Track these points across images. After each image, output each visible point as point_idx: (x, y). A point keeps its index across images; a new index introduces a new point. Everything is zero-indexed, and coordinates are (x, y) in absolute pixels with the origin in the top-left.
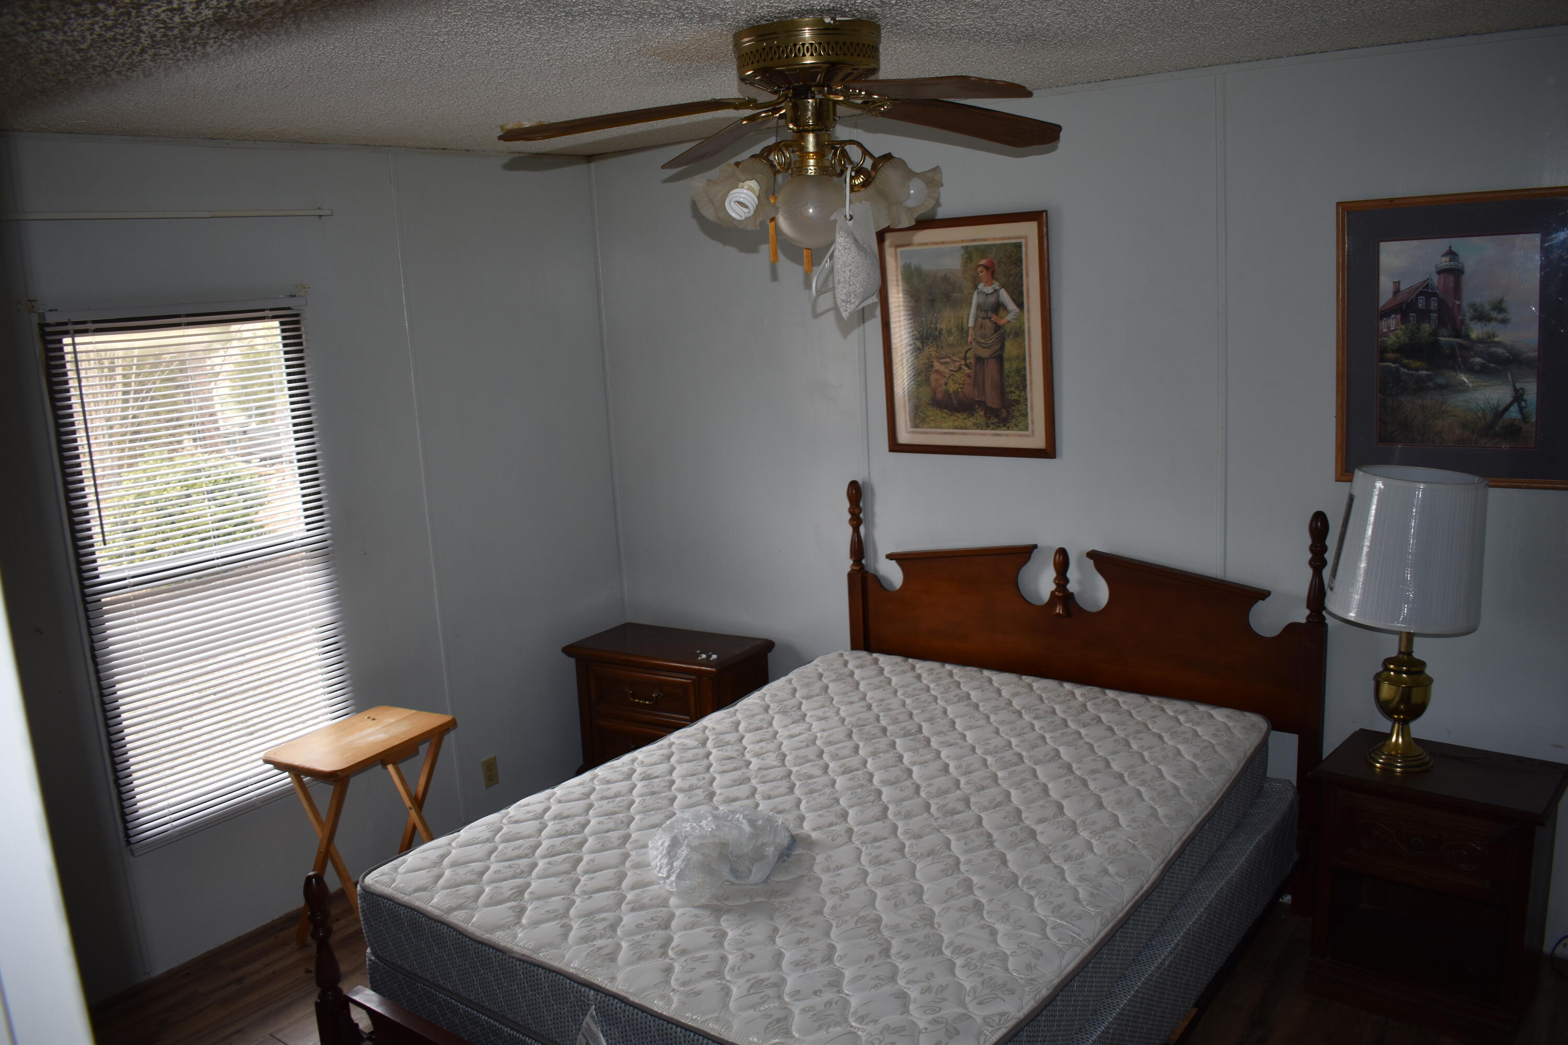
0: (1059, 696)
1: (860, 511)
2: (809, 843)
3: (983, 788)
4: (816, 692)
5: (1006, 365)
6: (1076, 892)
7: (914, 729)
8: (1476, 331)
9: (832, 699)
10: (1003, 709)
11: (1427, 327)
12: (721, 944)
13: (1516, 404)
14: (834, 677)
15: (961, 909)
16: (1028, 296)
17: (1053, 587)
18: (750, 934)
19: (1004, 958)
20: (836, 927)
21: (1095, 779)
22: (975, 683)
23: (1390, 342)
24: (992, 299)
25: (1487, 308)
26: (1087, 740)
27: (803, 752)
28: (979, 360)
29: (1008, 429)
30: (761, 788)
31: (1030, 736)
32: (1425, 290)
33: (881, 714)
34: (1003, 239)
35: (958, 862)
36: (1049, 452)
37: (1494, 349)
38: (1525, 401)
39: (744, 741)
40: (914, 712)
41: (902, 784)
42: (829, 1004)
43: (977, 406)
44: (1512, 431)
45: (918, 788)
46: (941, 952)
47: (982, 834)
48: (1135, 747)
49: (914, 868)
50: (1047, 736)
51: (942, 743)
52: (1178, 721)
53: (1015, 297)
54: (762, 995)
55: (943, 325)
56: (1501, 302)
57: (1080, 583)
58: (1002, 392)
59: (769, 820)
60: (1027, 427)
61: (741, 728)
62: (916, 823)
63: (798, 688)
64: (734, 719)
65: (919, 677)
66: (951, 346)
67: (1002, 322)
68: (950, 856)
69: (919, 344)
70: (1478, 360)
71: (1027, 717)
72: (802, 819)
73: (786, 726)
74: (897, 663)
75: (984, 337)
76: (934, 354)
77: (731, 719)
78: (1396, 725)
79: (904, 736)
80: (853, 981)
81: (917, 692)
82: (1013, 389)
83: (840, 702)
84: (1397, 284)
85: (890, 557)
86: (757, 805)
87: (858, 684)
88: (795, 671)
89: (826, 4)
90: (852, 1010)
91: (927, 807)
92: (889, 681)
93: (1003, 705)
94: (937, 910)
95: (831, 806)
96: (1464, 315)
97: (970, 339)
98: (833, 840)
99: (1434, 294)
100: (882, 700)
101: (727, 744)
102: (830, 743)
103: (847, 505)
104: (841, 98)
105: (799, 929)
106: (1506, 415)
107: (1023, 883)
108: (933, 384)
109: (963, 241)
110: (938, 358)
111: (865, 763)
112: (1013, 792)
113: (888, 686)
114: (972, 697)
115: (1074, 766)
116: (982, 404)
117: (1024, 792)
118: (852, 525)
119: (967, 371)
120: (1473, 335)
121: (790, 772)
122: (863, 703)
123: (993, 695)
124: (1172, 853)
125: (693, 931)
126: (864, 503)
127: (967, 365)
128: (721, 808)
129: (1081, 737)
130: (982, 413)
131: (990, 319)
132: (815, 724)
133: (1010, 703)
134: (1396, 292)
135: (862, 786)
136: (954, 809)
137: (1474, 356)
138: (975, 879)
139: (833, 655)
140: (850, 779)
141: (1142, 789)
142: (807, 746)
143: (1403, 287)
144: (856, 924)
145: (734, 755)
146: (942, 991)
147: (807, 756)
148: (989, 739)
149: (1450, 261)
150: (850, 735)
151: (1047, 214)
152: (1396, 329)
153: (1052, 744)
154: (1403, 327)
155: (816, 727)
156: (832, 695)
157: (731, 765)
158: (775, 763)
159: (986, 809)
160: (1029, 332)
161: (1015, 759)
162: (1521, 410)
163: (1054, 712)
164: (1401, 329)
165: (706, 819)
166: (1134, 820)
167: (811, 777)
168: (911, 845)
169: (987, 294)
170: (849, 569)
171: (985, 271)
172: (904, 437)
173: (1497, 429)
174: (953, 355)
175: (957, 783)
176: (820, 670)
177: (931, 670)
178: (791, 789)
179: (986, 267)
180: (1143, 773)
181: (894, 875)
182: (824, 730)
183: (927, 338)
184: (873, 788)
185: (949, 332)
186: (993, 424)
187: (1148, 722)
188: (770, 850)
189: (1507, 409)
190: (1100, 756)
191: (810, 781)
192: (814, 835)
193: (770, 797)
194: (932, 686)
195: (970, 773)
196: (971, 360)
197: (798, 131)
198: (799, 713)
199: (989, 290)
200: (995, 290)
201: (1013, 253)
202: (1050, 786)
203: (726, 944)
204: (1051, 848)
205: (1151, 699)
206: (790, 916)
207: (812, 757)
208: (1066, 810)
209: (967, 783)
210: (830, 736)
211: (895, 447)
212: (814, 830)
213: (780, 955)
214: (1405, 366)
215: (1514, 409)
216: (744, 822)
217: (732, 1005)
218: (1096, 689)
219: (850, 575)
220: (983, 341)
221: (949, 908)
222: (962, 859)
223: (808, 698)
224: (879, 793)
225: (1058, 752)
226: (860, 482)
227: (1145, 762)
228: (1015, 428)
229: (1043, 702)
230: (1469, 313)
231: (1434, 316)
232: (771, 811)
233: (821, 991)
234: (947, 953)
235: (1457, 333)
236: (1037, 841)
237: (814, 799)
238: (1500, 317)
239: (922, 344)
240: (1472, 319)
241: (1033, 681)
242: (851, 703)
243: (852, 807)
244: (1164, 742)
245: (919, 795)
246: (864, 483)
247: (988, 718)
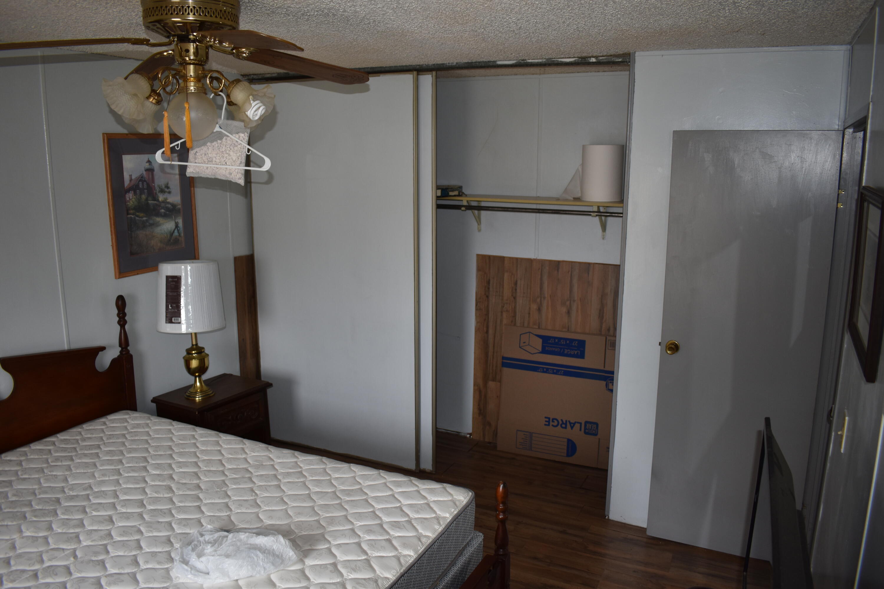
8: (161, 198)
11: (144, 197)
13: (176, 229)
23: (131, 205)
25: (163, 187)
32: (141, 179)
37: (167, 205)
38: (179, 227)
44: (176, 241)
56: (168, 184)
70: (163, 211)
78: (197, 379)
84: (131, 176)
96: (156, 190)
99: (145, 181)
106: (174, 234)
120: (160, 199)
134: (131, 180)
137: (161, 209)
143: (133, 177)
149: (149, 165)
152: (132, 198)
154: (135, 197)
162: (178, 230)
164: (134, 198)
173: (171, 241)
189: (174, 231)
214: (137, 216)
215: (176, 231)
230: (158, 189)
231: (146, 191)
235: (155, 199)
238: (168, 190)
240: (159, 192)
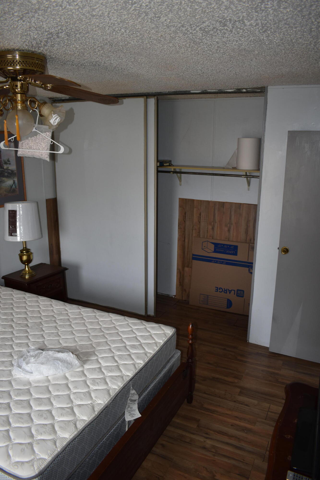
8: (5, 167)
13: (14, 184)
25: (6, 161)
37: (9, 171)
44: (14, 191)
56: (9, 159)
78: (27, 266)
106: (13, 187)
137: (5, 173)
173: (11, 191)
230: (3, 162)
235: (2, 167)
238: (9, 163)
240: (4, 164)
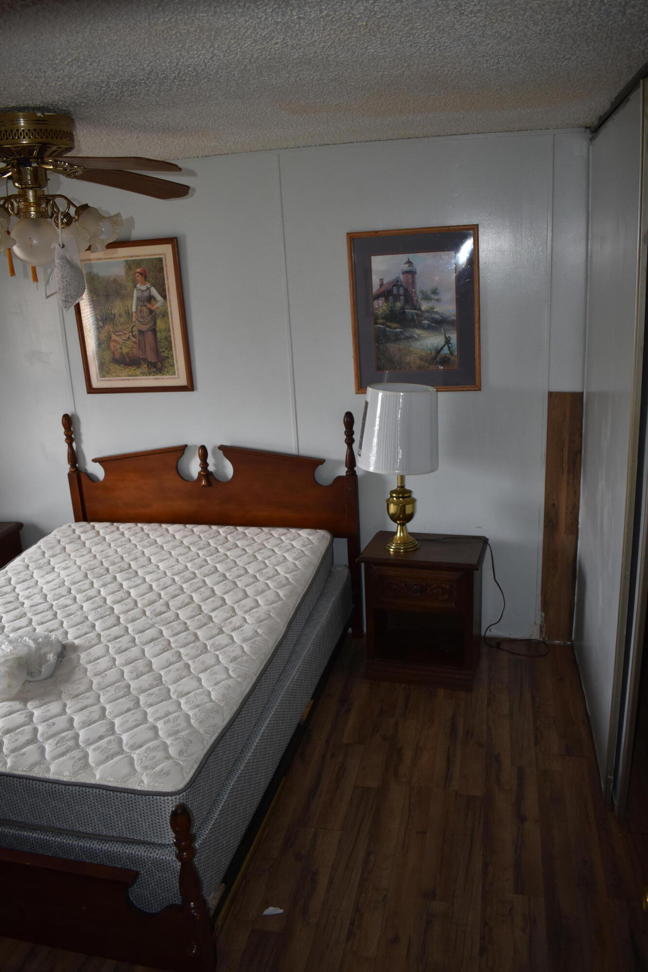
0: (210, 534)
1: (72, 433)
2: (74, 648)
3: (176, 596)
4: (58, 552)
5: (158, 335)
6: (242, 648)
7: (126, 566)
8: (424, 306)
9: (70, 555)
10: (178, 547)
11: (399, 305)
12: (31, 720)
13: (446, 346)
14: (68, 541)
15: (177, 670)
16: (169, 291)
17: (200, 469)
18: (49, 711)
19: (209, 694)
20: (103, 695)
21: (241, 581)
22: (158, 533)
23: (380, 313)
24: (146, 294)
25: (429, 292)
26: (232, 558)
27: (58, 591)
28: (141, 332)
29: (163, 374)
30: (34, 618)
31: (198, 561)
32: (396, 284)
33: (103, 560)
34: (150, 255)
35: (169, 642)
36: (190, 387)
37: (434, 316)
38: (451, 344)
39: (16, 590)
40: (124, 556)
41: (125, 601)
42: (109, 742)
43: (142, 362)
44: (445, 361)
45: (136, 602)
46: (170, 698)
47: (180, 623)
48: (260, 558)
49: (143, 651)
50: (208, 559)
51: (145, 572)
52: (281, 539)
53: (160, 292)
54: (66, 746)
55: (116, 311)
56: (436, 289)
57: (215, 465)
58: (157, 351)
59: (47, 637)
60: (175, 373)
61: (12, 582)
62: (140, 623)
63: (46, 551)
64: (7, 577)
65: (123, 534)
66: (121, 324)
67: (153, 308)
68: (164, 640)
69: (101, 324)
70: (426, 322)
71: (193, 549)
72: (66, 633)
73: (43, 576)
74: (107, 527)
75: (143, 318)
76: (111, 330)
77: (5, 577)
78: (399, 527)
79: (121, 571)
80: (121, 725)
81: (123, 543)
82: (164, 350)
83: (75, 556)
84: (382, 280)
85: (95, 461)
86: (35, 630)
87: (84, 543)
88: (41, 540)
89: (38, 104)
90: (124, 742)
91: (144, 613)
92: (104, 539)
93: (178, 544)
94: (162, 673)
95: (83, 622)
96: (418, 297)
97: (134, 319)
98: (89, 643)
99: (401, 286)
100: (102, 551)
101: (6, 593)
102: (74, 583)
103: (62, 430)
104: (52, 167)
105: (80, 701)
106: (442, 352)
107: (210, 648)
108: (112, 349)
109: (124, 257)
110: (114, 332)
111: (99, 592)
112: (194, 595)
113: (104, 542)
114: (158, 542)
115: (227, 575)
116: (145, 360)
117: (201, 594)
118: (67, 443)
119: (134, 340)
120: (423, 308)
121: (52, 606)
122: (90, 555)
123: (171, 539)
124: (291, 617)
125: (10, 716)
126: (73, 428)
127: (133, 336)
128: (11, 635)
129: (228, 557)
130: (146, 366)
131: (146, 306)
132: (62, 573)
133: (182, 543)
134: (382, 285)
135: (101, 606)
136: (160, 611)
137: (424, 320)
138: (182, 650)
139: (65, 527)
140: (92, 604)
141: (268, 582)
142: (60, 587)
143: (385, 282)
144: (115, 690)
145: (12, 600)
146: (176, 720)
147: (61, 593)
148: (173, 566)
149: (409, 267)
150: (86, 576)
151: (177, 240)
152: (382, 306)
153: (212, 563)
154: (386, 304)
155: (63, 574)
156: (69, 552)
157: (11, 606)
158: (41, 601)
159: (180, 608)
160: (171, 314)
161: (192, 576)
162: (449, 348)
163: (209, 544)
164: (385, 306)
165: (4, 644)
166: (267, 600)
167: (67, 606)
168: (139, 637)
169: (143, 291)
170: (68, 471)
171: (140, 276)
172: (96, 384)
173: (438, 359)
174: (124, 330)
175: (160, 595)
176: (58, 537)
177: (130, 528)
178: (55, 615)
179: (141, 274)
180: (267, 573)
181: (132, 657)
182: (68, 576)
183: (106, 319)
184: (108, 606)
185: (120, 315)
186: (153, 372)
187: (265, 543)
188: (51, 657)
189: (442, 348)
190: (241, 567)
191: (66, 609)
192: (76, 642)
193: (42, 623)
194: (132, 538)
195: (166, 588)
196: (136, 333)
197: (22, 188)
198: (50, 567)
199: (144, 288)
200: (148, 288)
201: (158, 264)
202: (215, 588)
203: (34, 719)
204: (222, 625)
205: (264, 529)
206: (72, 694)
207: (64, 593)
208: (227, 601)
209: (166, 594)
210: (73, 578)
211: (91, 390)
212: (76, 638)
213: (71, 720)
214: (389, 327)
215: (446, 348)
216: (30, 641)
217: (47, 756)
218: (231, 527)
219: (69, 475)
220: (142, 320)
221: (170, 671)
222: (172, 640)
223: (53, 556)
224: (112, 609)
225: (216, 568)
226: (70, 414)
227: (267, 566)
228: (167, 374)
229: (201, 539)
230: (420, 296)
231: (402, 298)
232: (45, 631)
233: (103, 736)
234: (174, 697)
235: (415, 307)
236: (213, 622)
237: (72, 619)
238: (436, 297)
239: (103, 324)
240: (422, 299)
241: (193, 527)
242: (83, 556)
243: (97, 620)
244: (275, 553)
245: (138, 607)
246: (72, 415)
247: (170, 553)
